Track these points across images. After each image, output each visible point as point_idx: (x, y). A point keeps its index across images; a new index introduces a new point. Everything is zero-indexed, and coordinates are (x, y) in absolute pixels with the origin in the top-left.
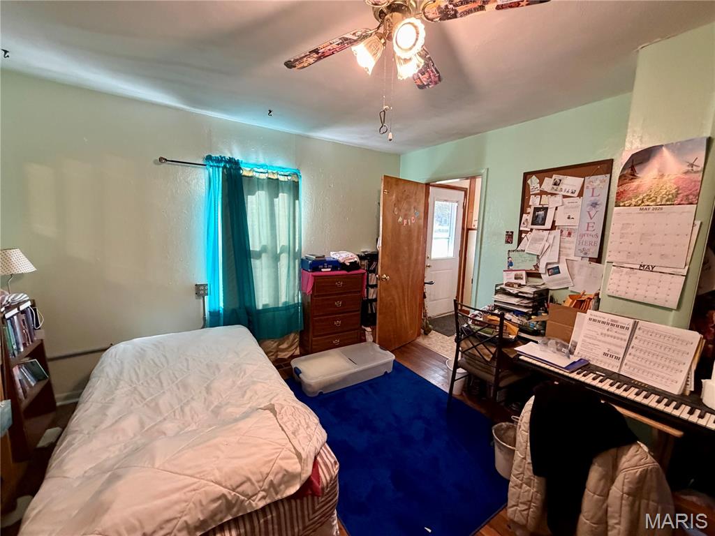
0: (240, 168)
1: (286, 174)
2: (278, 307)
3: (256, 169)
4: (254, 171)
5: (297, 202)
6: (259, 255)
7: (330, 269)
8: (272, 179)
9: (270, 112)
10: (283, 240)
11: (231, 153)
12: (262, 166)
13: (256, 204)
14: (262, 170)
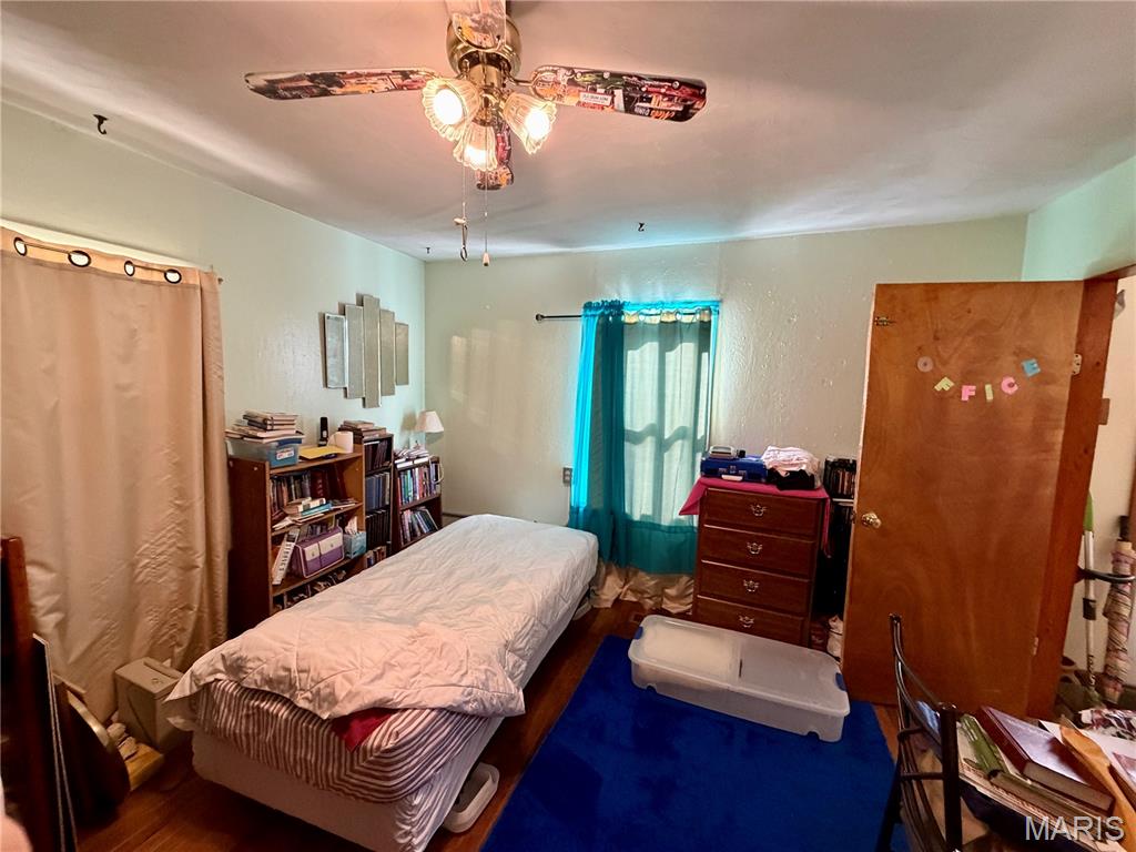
0: (623, 313)
1: (693, 311)
2: (660, 525)
3: (646, 311)
4: (642, 314)
5: (705, 355)
6: (638, 438)
7: (740, 478)
8: (666, 323)
9: (642, 225)
10: (677, 418)
11: (619, 294)
12: (655, 305)
13: (640, 362)
14: (653, 311)
